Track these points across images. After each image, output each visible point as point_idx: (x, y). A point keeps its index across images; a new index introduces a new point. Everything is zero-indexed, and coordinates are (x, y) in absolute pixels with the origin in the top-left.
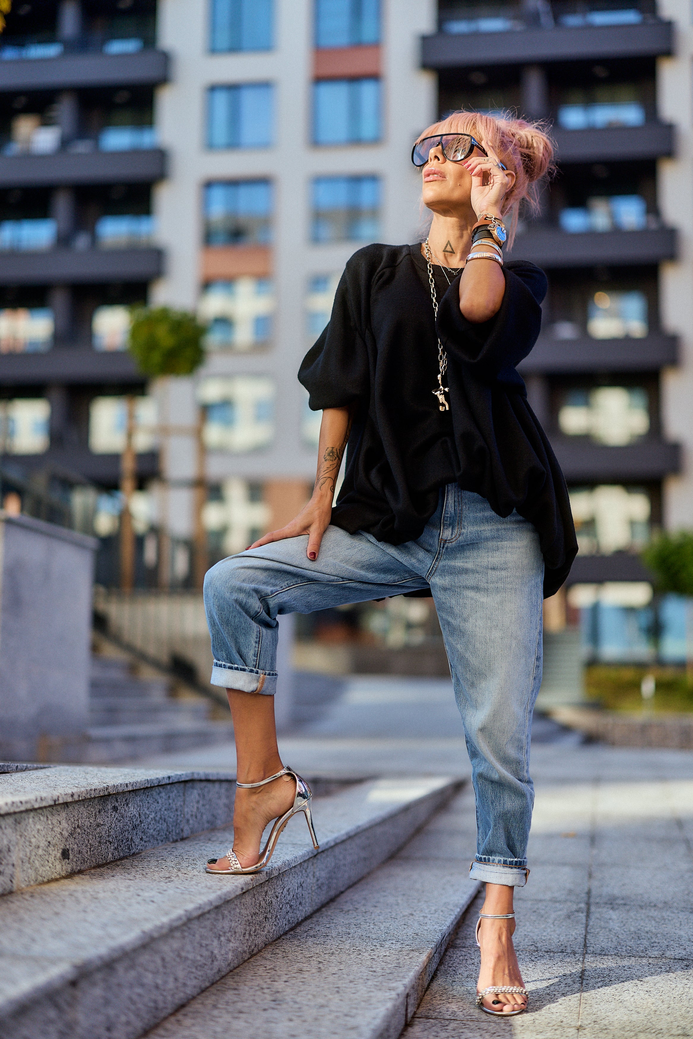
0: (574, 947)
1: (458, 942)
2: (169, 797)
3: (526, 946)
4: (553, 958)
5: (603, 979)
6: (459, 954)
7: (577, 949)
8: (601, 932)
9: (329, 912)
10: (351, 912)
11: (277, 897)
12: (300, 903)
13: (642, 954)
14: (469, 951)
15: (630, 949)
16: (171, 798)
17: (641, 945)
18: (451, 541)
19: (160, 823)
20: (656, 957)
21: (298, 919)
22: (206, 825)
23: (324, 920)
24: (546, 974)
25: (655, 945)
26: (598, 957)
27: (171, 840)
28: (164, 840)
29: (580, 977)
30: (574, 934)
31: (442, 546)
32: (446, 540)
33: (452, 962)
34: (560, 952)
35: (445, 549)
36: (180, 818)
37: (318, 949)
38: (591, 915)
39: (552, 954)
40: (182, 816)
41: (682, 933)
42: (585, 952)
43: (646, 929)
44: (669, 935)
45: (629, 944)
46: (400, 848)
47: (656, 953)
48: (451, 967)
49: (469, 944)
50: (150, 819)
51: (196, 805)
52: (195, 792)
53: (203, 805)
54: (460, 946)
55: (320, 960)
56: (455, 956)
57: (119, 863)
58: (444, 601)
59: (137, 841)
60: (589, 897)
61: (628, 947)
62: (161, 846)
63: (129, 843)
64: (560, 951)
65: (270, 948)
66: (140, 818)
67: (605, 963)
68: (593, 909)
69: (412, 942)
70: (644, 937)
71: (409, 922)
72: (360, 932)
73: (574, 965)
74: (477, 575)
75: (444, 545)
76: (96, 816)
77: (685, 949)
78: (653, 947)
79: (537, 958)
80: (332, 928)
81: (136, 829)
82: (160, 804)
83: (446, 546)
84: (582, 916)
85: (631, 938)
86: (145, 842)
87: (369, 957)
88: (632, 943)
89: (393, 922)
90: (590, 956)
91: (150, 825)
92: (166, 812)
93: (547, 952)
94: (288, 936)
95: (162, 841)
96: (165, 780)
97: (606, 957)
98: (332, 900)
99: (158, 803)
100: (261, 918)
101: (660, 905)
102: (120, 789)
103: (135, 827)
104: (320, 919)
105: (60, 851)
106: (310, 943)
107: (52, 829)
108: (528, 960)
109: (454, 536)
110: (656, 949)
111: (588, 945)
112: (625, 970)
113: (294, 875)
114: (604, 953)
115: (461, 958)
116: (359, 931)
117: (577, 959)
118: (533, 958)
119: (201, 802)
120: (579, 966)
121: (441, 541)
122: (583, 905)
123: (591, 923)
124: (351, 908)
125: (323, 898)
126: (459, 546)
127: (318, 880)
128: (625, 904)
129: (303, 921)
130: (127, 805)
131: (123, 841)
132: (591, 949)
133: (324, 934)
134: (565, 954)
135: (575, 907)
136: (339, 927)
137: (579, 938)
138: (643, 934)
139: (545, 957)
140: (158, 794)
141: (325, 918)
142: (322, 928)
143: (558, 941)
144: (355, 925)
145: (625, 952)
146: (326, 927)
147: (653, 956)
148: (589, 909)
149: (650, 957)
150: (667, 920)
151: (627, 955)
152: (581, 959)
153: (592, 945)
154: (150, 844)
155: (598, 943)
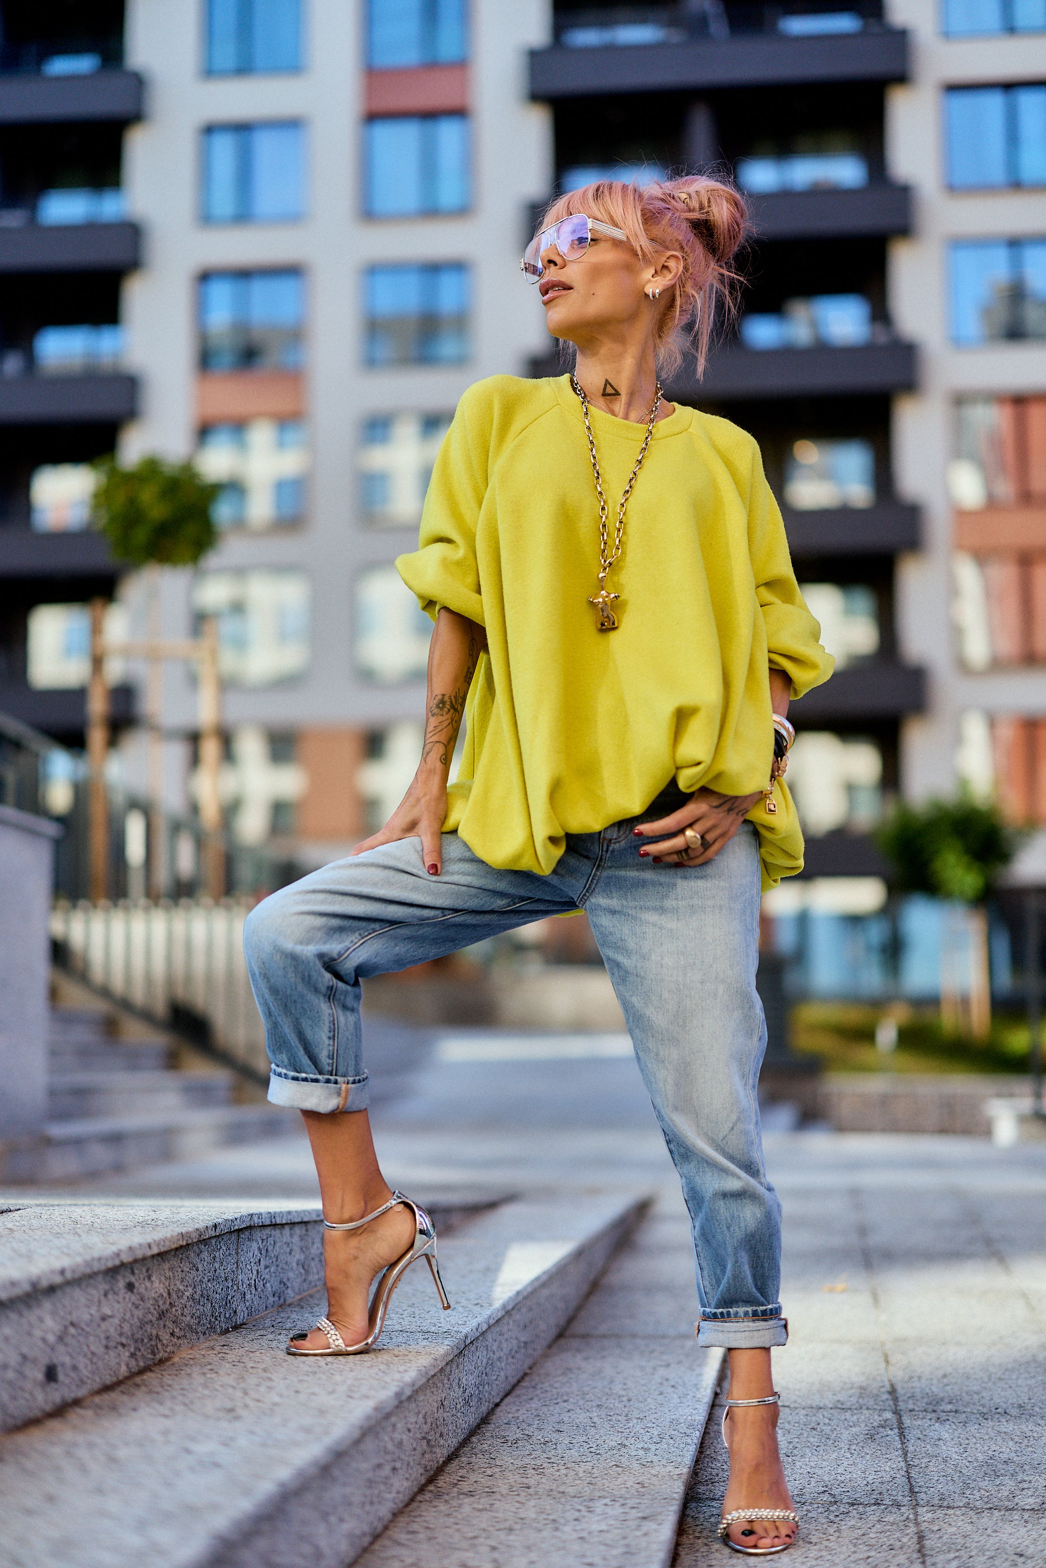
0: (894, 1493)
1: (702, 1489)
2: (214, 1258)
3: (816, 1495)
4: (864, 1516)
5: (957, 1554)
6: (709, 1514)
7: (900, 1498)
8: (931, 1464)
9: (484, 1443)
10: (520, 1443)
11: (409, 1430)
12: (441, 1435)
13: (1010, 1505)
16: (218, 1260)
17: (1003, 1488)
18: (618, 840)
19: (201, 1303)
20: (1033, 1509)
21: (439, 1460)
23: (480, 1461)
24: (861, 1546)
25: (1026, 1486)
26: (938, 1512)
27: (219, 1330)
28: (207, 1332)
29: (919, 1551)
30: (887, 1469)
31: (605, 848)
32: (611, 840)
33: (699, 1529)
34: (875, 1504)
35: (609, 852)
36: (232, 1293)
37: (483, 1521)
38: (906, 1432)
39: (861, 1509)
40: (235, 1287)
42: (914, 1503)
43: (1004, 1456)
45: (982, 1484)
46: (571, 1320)
47: (1031, 1500)
48: (699, 1538)
50: (185, 1298)
51: (255, 1268)
52: (254, 1245)
53: (266, 1267)
54: (705, 1496)
55: (493, 1544)
56: (701, 1516)
57: (138, 1380)
59: (165, 1337)
60: (896, 1400)
61: (983, 1492)
62: (203, 1343)
63: (153, 1343)
64: (873, 1501)
65: (402, 1520)
66: (169, 1298)
67: (953, 1524)
68: (907, 1421)
69: (638, 1501)
70: (1003, 1471)
71: (623, 1460)
72: (546, 1484)
73: (903, 1528)
74: (661, 888)
75: (608, 846)
76: (99, 1302)
78: (1023, 1489)
79: (837, 1516)
80: (497, 1475)
81: (164, 1316)
82: (200, 1272)
83: (611, 848)
84: (894, 1434)
85: (983, 1474)
86: (179, 1338)
87: (575, 1535)
88: (986, 1483)
89: (596, 1462)
90: (925, 1509)
91: (185, 1309)
92: (210, 1285)
93: (853, 1504)
94: (428, 1496)
95: (205, 1334)
96: (209, 1231)
97: (951, 1512)
98: (485, 1420)
99: (197, 1270)
100: (387, 1470)
101: (1014, 1412)
102: (139, 1254)
103: (162, 1315)
104: (473, 1460)
105: (43, 1369)
106: (466, 1509)
107: (29, 1334)
108: (824, 1521)
109: (622, 833)
110: (1030, 1493)
111: (916, 1490)
112: (989, 1536)
113: (432, 1390)
114: (945, 1504)
116: (544, 1480)
117: (905, 1515)
118: (832, 1517)
119: (263, 1263)
120: (911, 1529)
121: (603, 841)
122: (888, 1415)
123: (911, 1449)
124: (519, 1435)
125: (472, 1419)
126: (630, 847)
127: (464, 1392)
128: (956, 1411)
129: (446, 1463)
130: (149, 1278)
131: (143, 1340)
132: (923, 1496)
133: (487, 1490)
134: (883, 1507)
135: (876, 1419)
136: (509, 1474)
137: (898, 1476)
138: (1000, 1466)
139: (851, 1514)
140: (198, 1255)
141: (482, 1457)
142: (481, 1476)
143: (865, 1482)
144: (534, 1469)
145: (980, 1502)
146: (486, 1474)
147: (1027, 1507)
148: (900, 1422)
149: (1024, 1509)
150: (1032, 1439)
151: (985, 1507)
152: (911, 1516)
153: (924, 1490)
154: (186, 1341)
155: (931, 1485)
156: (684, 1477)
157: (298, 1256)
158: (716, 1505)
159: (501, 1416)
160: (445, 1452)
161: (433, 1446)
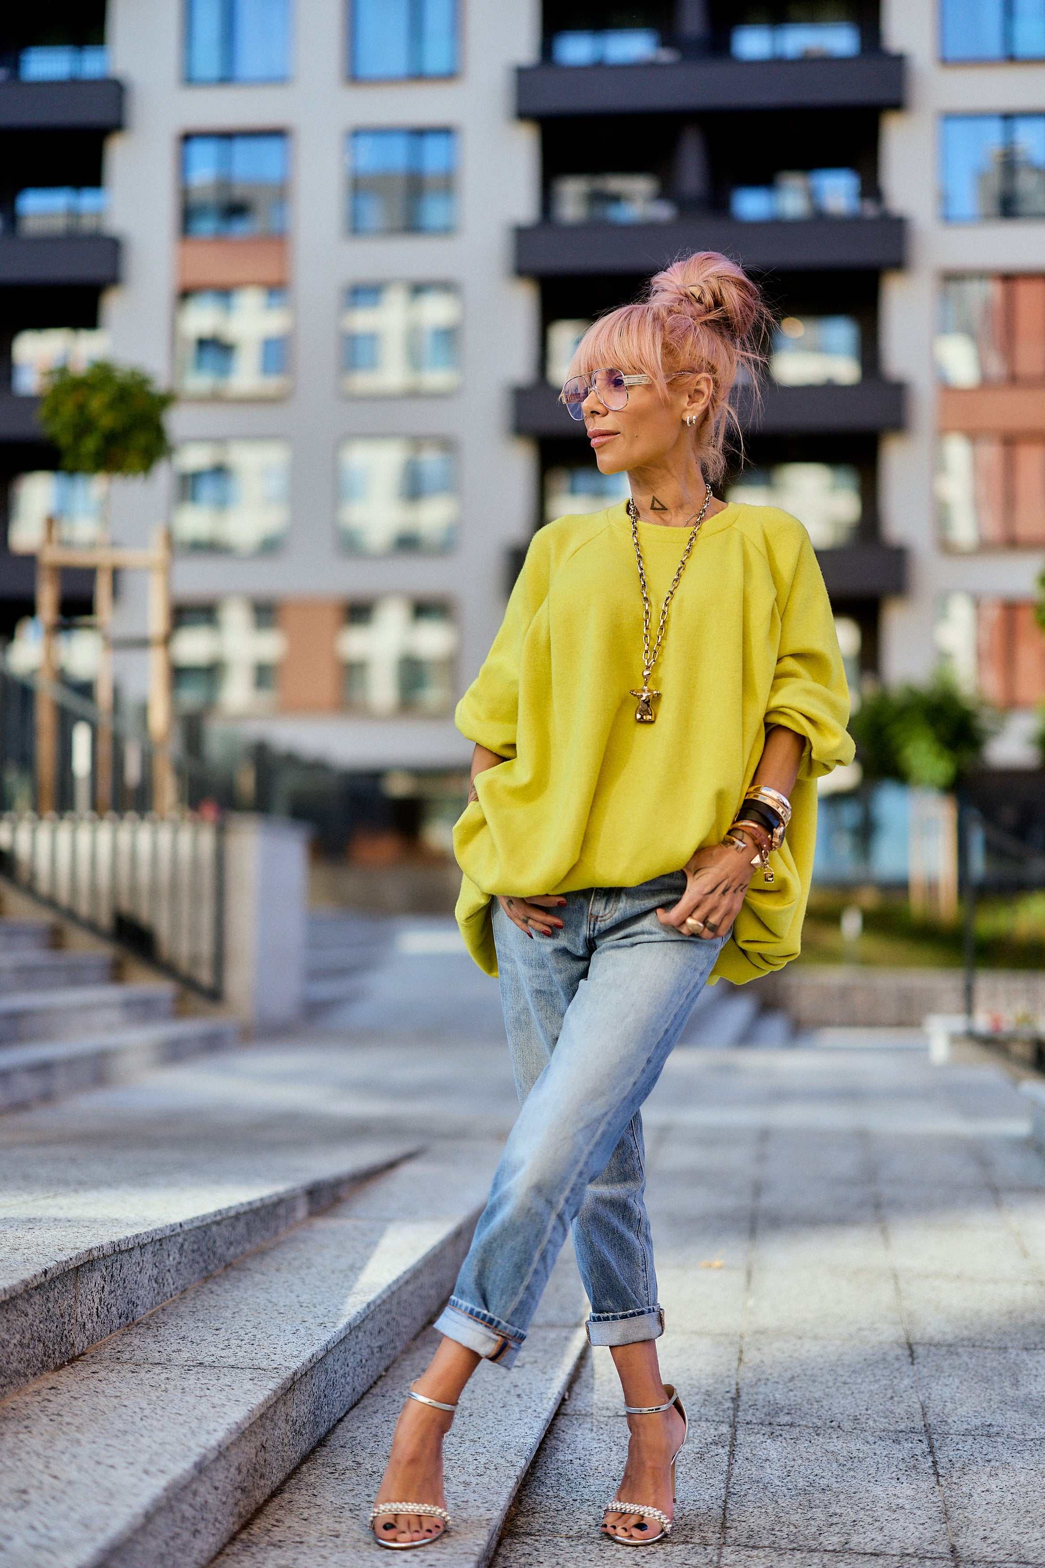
0: (705, 1529)
2: (47, 1299)
6: (520, 1552)
7: (710, 1534)
8: (751, 1491)
9: (311, 1475)
10: (347, 1474)
11: (216, 1488)
12: (262, 1476)
13: (813, 1544)
14: (536, 1544)
15: (795, 1531)
16: (51, 1299)
17: (812, 1522)
19: (31, 1346)
20: (834, 1551)
21: (257, 1503)
22: (117, 1322)
23: (300, 1498)
25: (835, 1520)
26: (743, 1552)
27: (53, 1367)
28: (38, 1373)
30: (707, 1498)
34: (683, 1543)
36: (68, 1327)
38: (737, 1450)
40: (73, 1321)
41: (878, 1491)
42: (722, 1541)
43: (823, 1482)
44: (858, 1496)
45: (794, 1518)
47: (835, 1539)
49: (537, 1527)
50: (11, 1346)
51: (97, 1297)
52: (97, 1275)
53: (111, 1292)
54: (522, 1531)
56: (512, 1555)
60: (736, 1409)
61: (792, 1528)
62: (34, 1383)
64: (682, 1539)
68: (741, 1436)
70: (817, 1502)
77: (881, 1529)
78: (832, 1524)
80: (312, 1519)
82: (30, 1316)
84: (723, 1452)
85: (797, 1504)
88: (798, 1516)
90: (730, 1549)
91: (12, 1357)
92: (42, 1326)
94: (238, 1546)
95: (35, 1374)
96: (38, 1278)
97: (755, 1553)
98: (322, 1442)
99: (26, 1315)
101: (847, 1425)
104: (296, 1497)
110: (837, 1530)
111: (728, 1525)
113: (248, 1438)
114: (750, 1544)
115: (523, 1560)
117: (710, 1557)
119: (107, 1289)
122: (725, 1429)
123: (736, 1471)
124: (350, 1463)
125: (304, 1446)
127: (294, 1424)
128: (791, 1425)
129: (267, 1502)
132: (732, 1532)
133: (298, 1539)
134: (691, 1546)
135: (711, 1434)
136: (324, 1517)
137: (715, 1507)
138: (817, 1495)
139: (657, 1555)
140: (28, 1301)
141: (305, 1492)
142: (296, 1520)
143: (681, 1515)
144: (350, 1510)
145: (786, 1540)
146: (302, 1517)
147: (830, 1548)
148: (734, 1438)
149: (825, 1551)
150: (856, 1460)
151: (789, 1547)
152: (715, 1558)
153: (735, 1524)
154: (12, 1387)
155: (744, 1519)
156: (493, 1523)
157: (151, 1271)
158: (529, 1542)
159: (334, 1441)
160: (268, 1491)
161: (250, 1491)
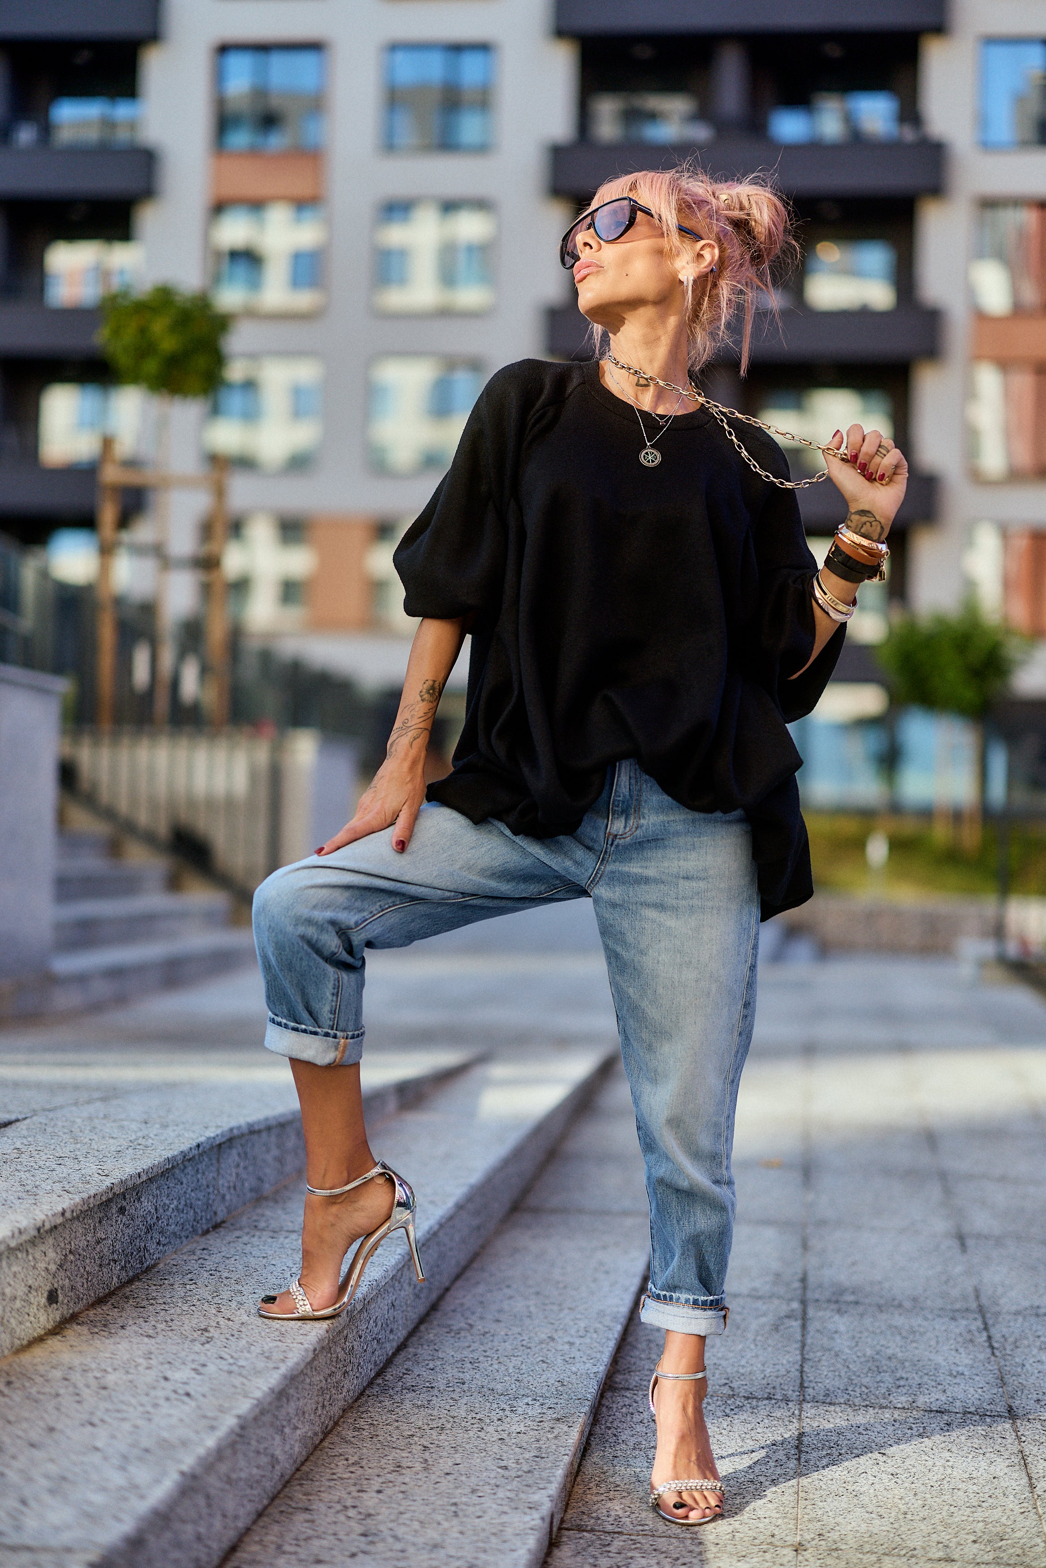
0: (786, 1388)
1: (619, 1378)
2: (197, 1170)
3: (718, 1387)
4: (756, 1411)
5: (829, 1452)
6: (621, 1404)
7: (790, 1392)
8: (824, 1358)
9: (431, 1333)
10: (463, 1334)
11: (360, 1337)
12: (391, 1331)
13: (884, 1402)
14: (635, 1397)
15: (866, 1391)
16: (200, 1171)
17: (882, 1385)
18: (624, 836)
19: (185, 1212)
20: (904, 1408)
21: (387, 1355)
22: (249, 1195)
23: (424, 1352)
24: (748, 1441)
25: (902, 1383)
26: (821, 1408)
27: (200, 1232)
28: (190, 1236)
29: (797, 1447)
30: (785, 1362)
31: (610, 843)
32: (616, 836)
33: (610, 1419)
34: (767, 1399)
35: (614, 846)
36: (212, 1197)
37: (419, 1419)
38: (808, 1324)
39: (754, 1403)
40: (216, 1192)
41: (939, 1359)
42: (802, 1398)
43: (889, 1352)
44: (921, 1363)
45: (865, 1381)
46: (526, 1190)
47: (903, 1399)
48: (609, 1428)
49: (634, 1383)
50: (170, 1210)
51: (234, 1171)
52: (234, 1152)
54: (621, 1386)
55: (426, 1444)
56: (615, 1406)
57: (127, 1290)
58: (612, 922)
59: (152, 1247)
60: (805, 1288)
61: (864, 1389)
62: (187, 1245)
63: (141, 1254)
64: (766, 1396)
65: (351, 1417)
66: (156, 1213)
67: (832, 1420)
68: (811, 1312)
69: (556, 1401)
70: (885, 1368)
71: (550, 1355)
72: (480, 1380)
73: (787, 1423)
74: (662, 886)
75: (613, 841)
76: (95, 1229)
77: (944, 1391)
78: (899, 1386)
79: (732, 1410)
80: (437, 1369)
81: (152, 1230)
82: (184, 1185)
83: (615, 843)
84: (796, 1324)
85: (867, 1369)
86: (164, 1245)
87: (496, 1436)
88: (868, 1379)
89: (525, 1357)
90: (809, 1405)
91: (170, 1220)
92: (193, 1194)
93: (748, 1398)
94: (376, 1390)
95: (187, 1237)
96: (193, 1151)
97: (832, 1408)
98: (434, 1307)
99: (182, 1183)
100: (339, 1375)
101: (907, 1304)
102: (130, 1184)
103: (149, 1229)
104: (420, 1351)
105: (45, 1295)
106: (407, 1405)
107: (34, 1267)
108: (720, 1414)
109: (628, 829)
110: (904, 1391)
111: (806, 1385)
112: (859, 1434)
113: (383, 1296)
114: (828, 1400)
115: (624, 1410)
116: (477, 1376)
117: (792, 1411)
118: (727, 1411)
119: (242, 1165)
120: (794, 1425)
121: (608, 836)
122: (795, 1305)
123: (809, 1341)
124: (463, 1325)
125: (421, 1308)
126: (635, 843)
128: (857, 1303)
129: (395, 1354)
130: (139, 1200)
131: (132, 1253)
132: (810, 1391)
133: (427, 1384)
134: (774, 1401)
135: (784, 1309)
136: (448, 1368)
137: (793, 1370)
138: (884, 1362)
139: (744, 1408)
140: (183, 1171)
141: (427, 1348)
142: (424, 1369)
143: (762, 1376)
144: (471, 1362)
145: (859, 1399)
146: (428, 1367)
147: (899, 1406)
148: (805, 1312)
149: (896, 1408)
150: (917, 1334)
151: (862, 1404)
152: (797, 1412)
153: (812, 1385)
154: (170, 1247)
155: (820, 1380)
156: (600, 1375)
157: (275, 1152)
158: (628, 1395)
159: (448, 1304)
160: (395, 1345)
161: (383, 1343)
